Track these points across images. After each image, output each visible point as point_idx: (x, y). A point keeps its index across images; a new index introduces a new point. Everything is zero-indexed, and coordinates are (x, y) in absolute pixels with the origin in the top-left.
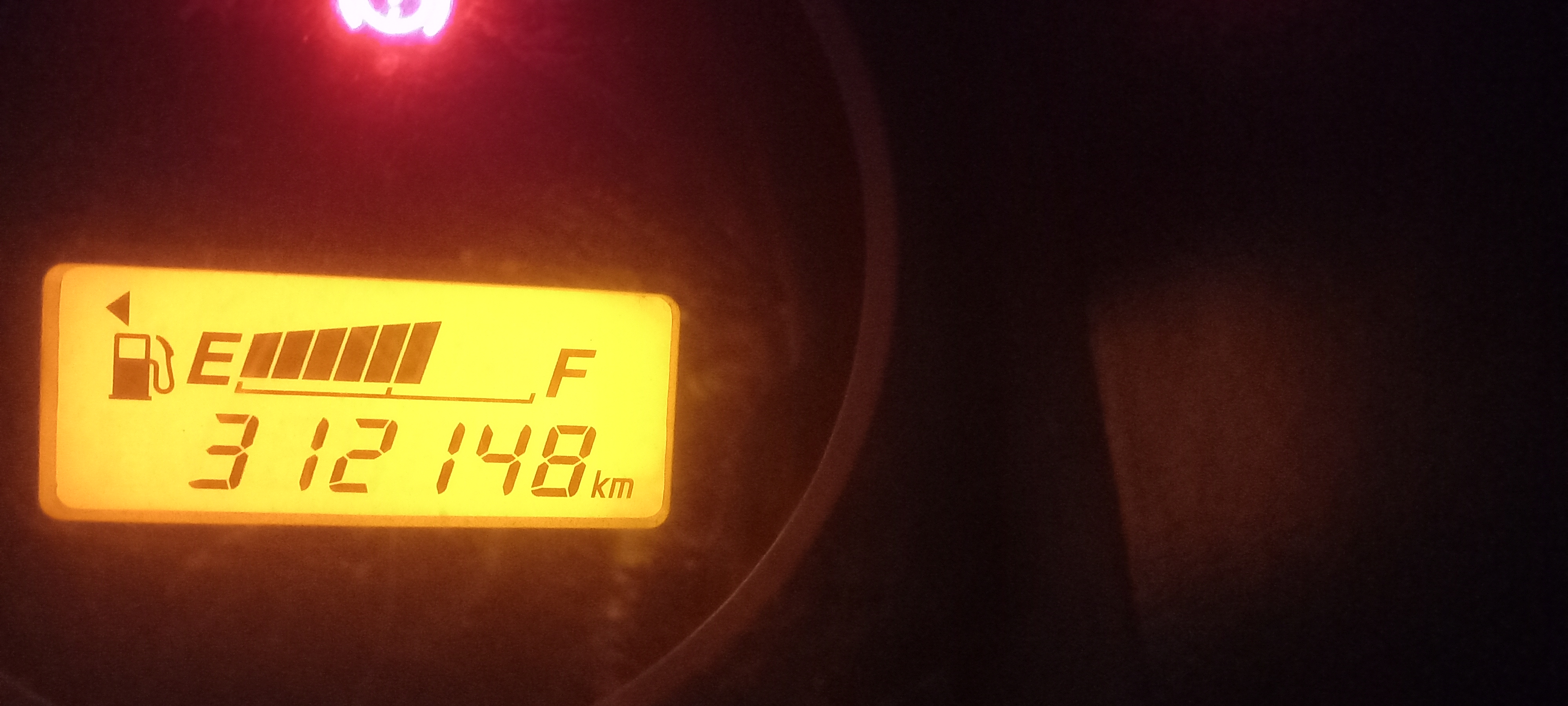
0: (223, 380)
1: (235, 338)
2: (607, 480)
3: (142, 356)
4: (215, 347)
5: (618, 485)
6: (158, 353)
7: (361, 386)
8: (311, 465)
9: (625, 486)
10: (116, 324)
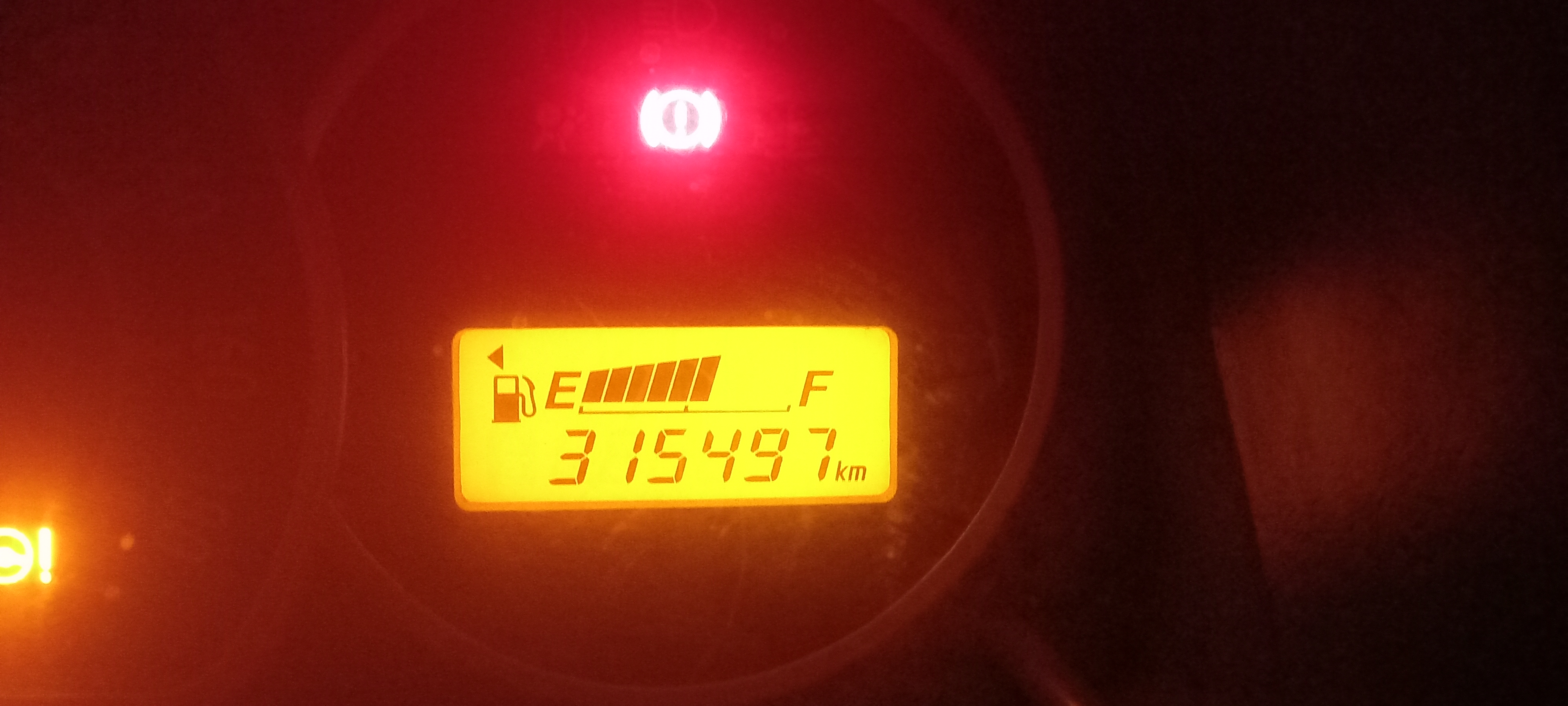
0: (570, 406)
1: (578, 375)
2: (845, 468)
3: (514, 391)
4: (564, 382)
5: (855, 471)
6: (524, 389)
7: (667, 405)
8: (634, 463)
9: (859, 472)
10: (495, 370)
